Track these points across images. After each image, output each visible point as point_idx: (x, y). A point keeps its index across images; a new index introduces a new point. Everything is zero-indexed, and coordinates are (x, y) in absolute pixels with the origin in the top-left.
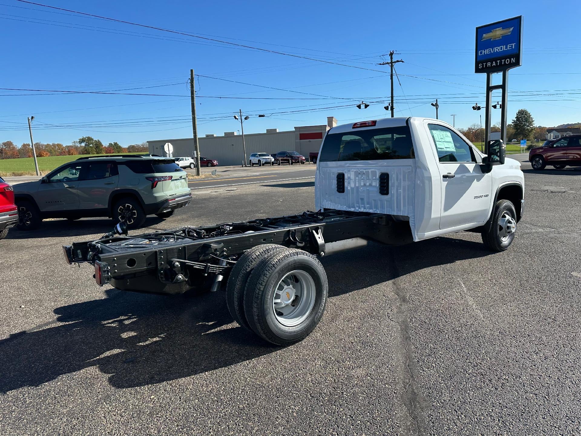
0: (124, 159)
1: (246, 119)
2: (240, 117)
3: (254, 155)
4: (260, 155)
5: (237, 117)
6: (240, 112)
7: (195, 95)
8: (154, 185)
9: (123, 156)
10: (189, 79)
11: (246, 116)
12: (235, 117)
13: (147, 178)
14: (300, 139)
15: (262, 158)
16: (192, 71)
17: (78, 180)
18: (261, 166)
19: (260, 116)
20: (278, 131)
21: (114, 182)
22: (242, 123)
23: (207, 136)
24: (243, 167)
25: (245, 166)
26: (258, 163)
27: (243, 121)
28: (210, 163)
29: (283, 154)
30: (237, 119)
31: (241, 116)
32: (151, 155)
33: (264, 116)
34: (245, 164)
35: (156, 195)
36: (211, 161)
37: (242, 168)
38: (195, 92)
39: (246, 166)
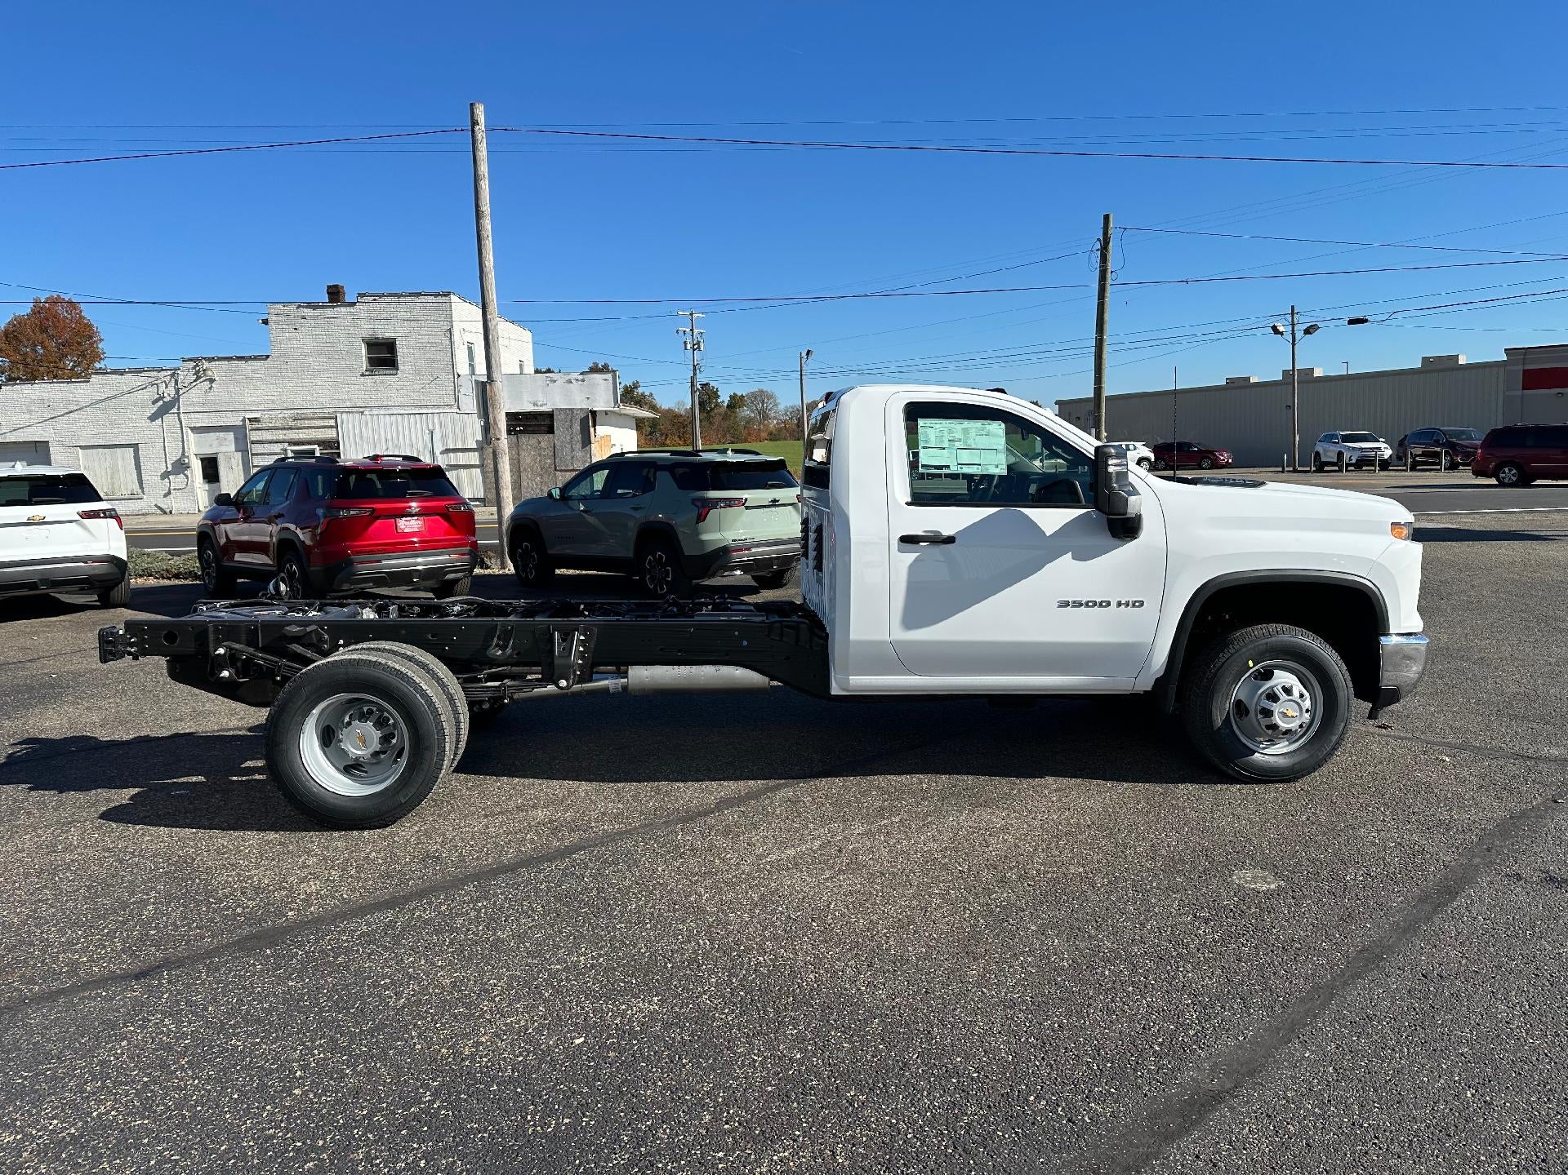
0: (672, 459)
1: (1307, 332)
2: (1290, 328)
3: (1329, 438)
4: (1347, 439)
5: (1281, 329)
6: (1293, 314)
7: (1109, 281)
8: (701, 518)
9: (673, 453)
10: (1099, 240)
11: (1309, 325)
12: (1275, 329)
13: (694, 501)
14: (1524, 389)
15: (1349, 447)
16: (1107, 218)
17: (600, 498)
18: (1340, 470)
19: (1352, 322)
20: (1462, 361)
21: (642, 506)
22: (1294, 345)
23: (1230, 381)
24: (1283, 472)
25: (1291, 469)
26: (1335, 460)
27: (1297, 338)
28: (1210, 458)
29: (1428, 436)
30: (1282, 334)
31: (1293, 325)
32: (729, 452)
33: (1366, 321)
34: (1291, 462)
35: (705, 537)
36: (1212, 452)
37: (1281, 474)
38: (1112, 272)
39: (1295, 471)
